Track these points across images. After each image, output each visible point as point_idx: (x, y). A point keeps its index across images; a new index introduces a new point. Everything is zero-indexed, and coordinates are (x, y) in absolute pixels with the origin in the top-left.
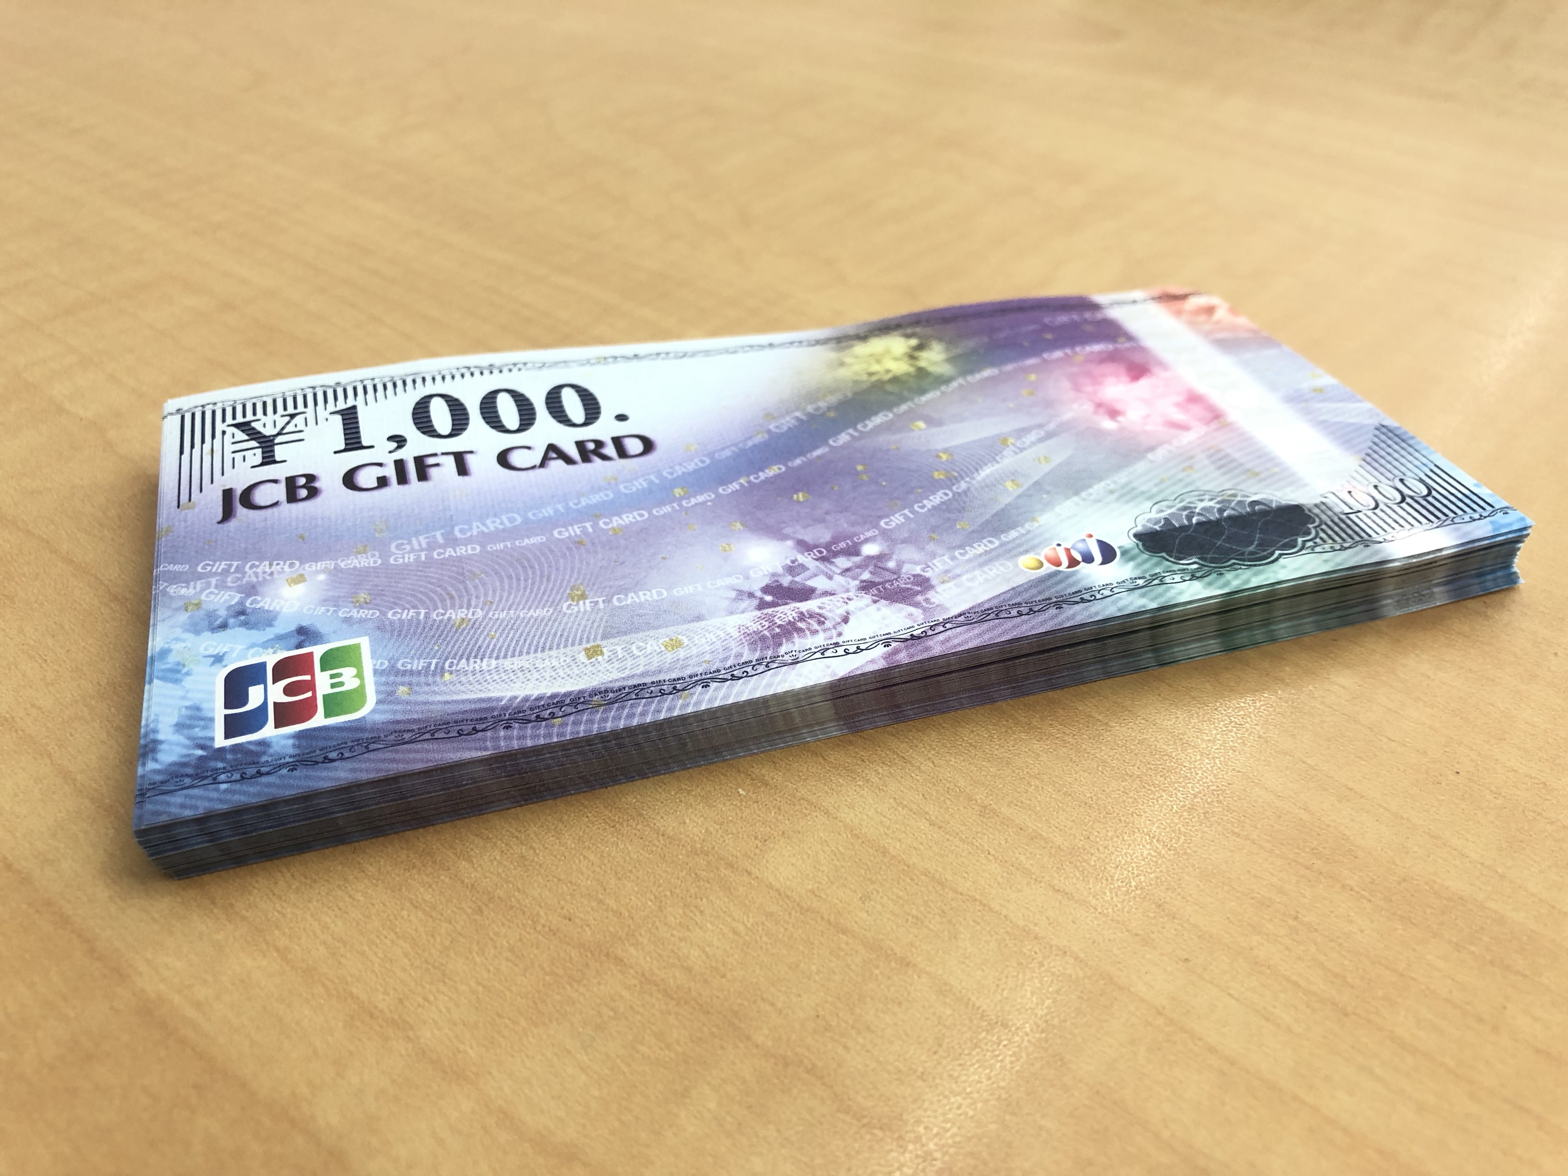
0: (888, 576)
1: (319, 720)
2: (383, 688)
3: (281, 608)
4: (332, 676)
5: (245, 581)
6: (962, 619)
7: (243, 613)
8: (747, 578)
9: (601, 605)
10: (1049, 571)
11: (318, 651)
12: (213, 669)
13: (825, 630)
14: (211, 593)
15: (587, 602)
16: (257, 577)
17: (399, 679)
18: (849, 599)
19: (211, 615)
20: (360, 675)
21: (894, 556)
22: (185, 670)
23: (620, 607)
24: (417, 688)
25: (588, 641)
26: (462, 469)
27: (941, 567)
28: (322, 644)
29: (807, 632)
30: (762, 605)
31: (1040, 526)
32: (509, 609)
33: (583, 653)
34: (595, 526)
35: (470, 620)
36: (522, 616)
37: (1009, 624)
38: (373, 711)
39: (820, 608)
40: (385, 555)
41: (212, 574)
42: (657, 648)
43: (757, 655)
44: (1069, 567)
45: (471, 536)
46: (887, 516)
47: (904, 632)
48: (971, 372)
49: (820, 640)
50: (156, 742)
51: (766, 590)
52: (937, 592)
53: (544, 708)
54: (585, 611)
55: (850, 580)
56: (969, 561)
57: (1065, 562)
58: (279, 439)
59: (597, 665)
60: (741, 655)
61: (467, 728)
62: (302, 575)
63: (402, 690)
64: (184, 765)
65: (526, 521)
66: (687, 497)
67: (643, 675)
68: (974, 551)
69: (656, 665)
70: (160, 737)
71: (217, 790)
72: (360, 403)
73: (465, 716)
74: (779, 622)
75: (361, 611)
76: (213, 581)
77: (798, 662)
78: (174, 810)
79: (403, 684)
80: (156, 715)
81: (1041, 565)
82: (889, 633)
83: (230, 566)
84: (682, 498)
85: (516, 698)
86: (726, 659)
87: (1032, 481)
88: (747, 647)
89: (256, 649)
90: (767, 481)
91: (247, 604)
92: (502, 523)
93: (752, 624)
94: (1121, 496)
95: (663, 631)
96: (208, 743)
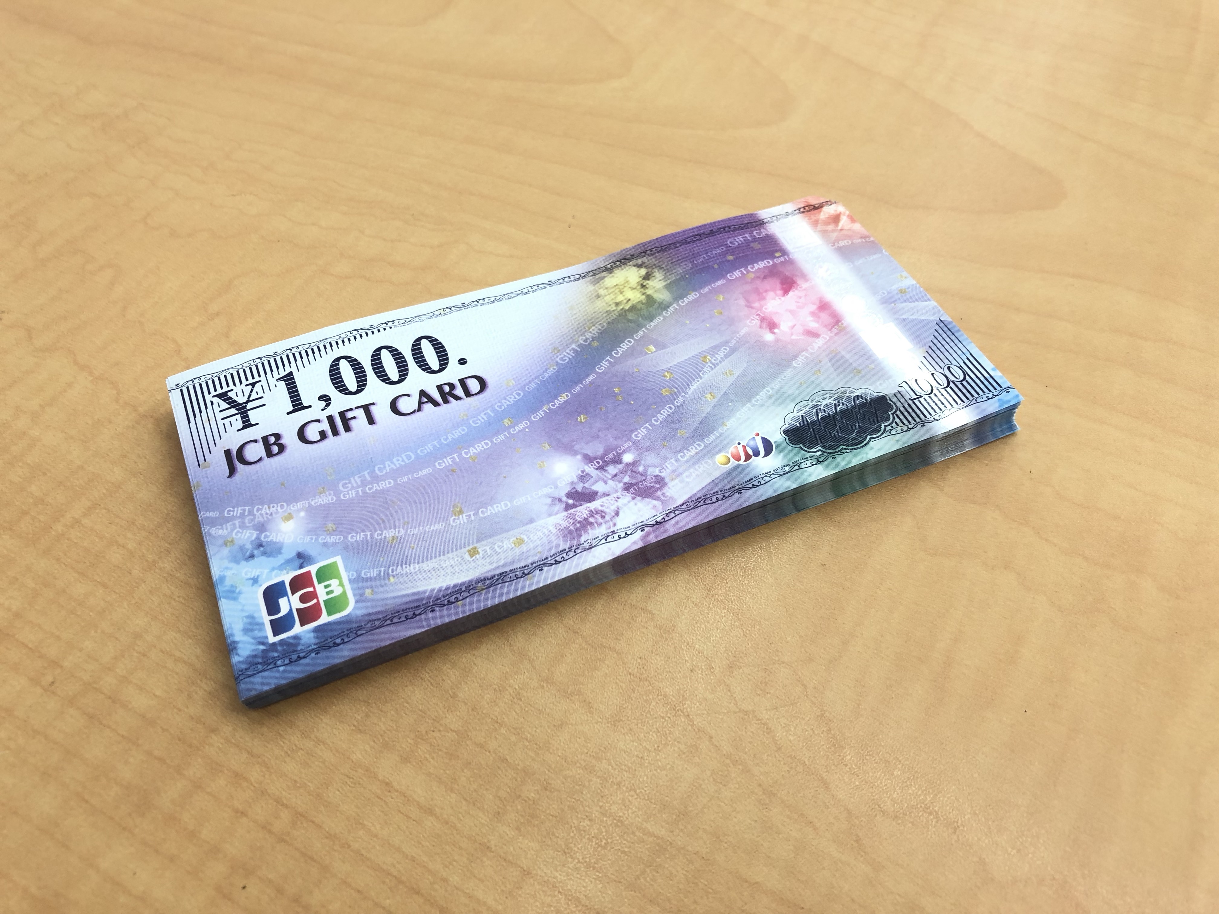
0: (640, 478)
1: (325, 618)
2: (357, 592)
3: (284, 540)
4: (326, 587)
5: (257, 520)
6: (684, 507)
7: (261, 545)
8: (556, 487)
9: (473, 518)
10: (734, 465)
11: (313, 569)
12: (255, 588)
13: (606, 523)
14: (238, 532)
15: (464, 515)
16: (263, 517)
17: (365, 584)
18: (618, 498)
19: (242, 549)
20: (341, 584)
21: (643, 462)
22: (238, 590)
23: (484, 518)
24: (376, 590)
25: (469, 545)
26: (371, 420)
27: (670, 468)
28: (314, 564)
29: (596, 525)
30: (568, 507)
31: (728, 429)
32: (419, 526)
33: (467, 553)
34: (460, 456)
35: (397, 537)
36: (427, 530)
37: (711, 508)
38: (355, 608)
39: (602, 506)
40: (337, 493)
41: (233, 518)
42: (509, 546)
43: (568, 545)
44: (745, 461)
45: (386, 473)
46: (636, 430)
47: (652, 519)
48: (682, 297)
49: (602, 530)
50: (235, 642)
51: (569, 495)
52: (669, 488)
53: (451, 595)
54: (464, 523)
55: (617, 483)
56: (687, 461)
57: (743, 458)
58: (250, 406)
59: (477, 561)
60: (559, 545)
61: (410, 614)
62: (290, 514)
63: (368, 592)
64: (255, 656)
65: (417, 457)
66: (512, 426)
67: (504, 565)
68: (690, 453)
69: (511, 558)
70: (237, 638)
71: (278, 671)
72: (294, 369)
73: (408, 606)
74: (579, 519)
75: (332, 537)
76: (237, 522)
77: (592, 548)
78: (259, 687)
79: (368, 588)
80: (230, 624)
81: (729, 461)
82: (643, 521)
83: (244, 510)
84: (510, 427)
85: (434, 590)
86: (551, 549)
87: (722, 392)
88: (561, 539)
89: (276, 571)
90: (561, 407)
91: (262, 539)
92: (403, 461)
93: (563, 522)
94: (777, 399)
95: (511, 533)
96: (265, 641)
